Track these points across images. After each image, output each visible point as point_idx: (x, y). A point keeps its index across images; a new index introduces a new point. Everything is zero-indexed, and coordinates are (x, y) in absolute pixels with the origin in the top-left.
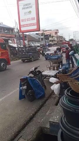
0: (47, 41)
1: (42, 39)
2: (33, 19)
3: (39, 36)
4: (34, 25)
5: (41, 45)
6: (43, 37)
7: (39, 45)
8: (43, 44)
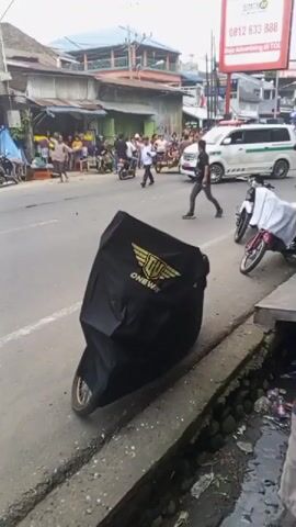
0: (284, 101)
1: (267, 93)
2: (270, 28)
3: (257, 82)
4: (270, 49)
5: (261, 116)
6: (269, 85)
7: (254, 114)
8: (269, 112)
